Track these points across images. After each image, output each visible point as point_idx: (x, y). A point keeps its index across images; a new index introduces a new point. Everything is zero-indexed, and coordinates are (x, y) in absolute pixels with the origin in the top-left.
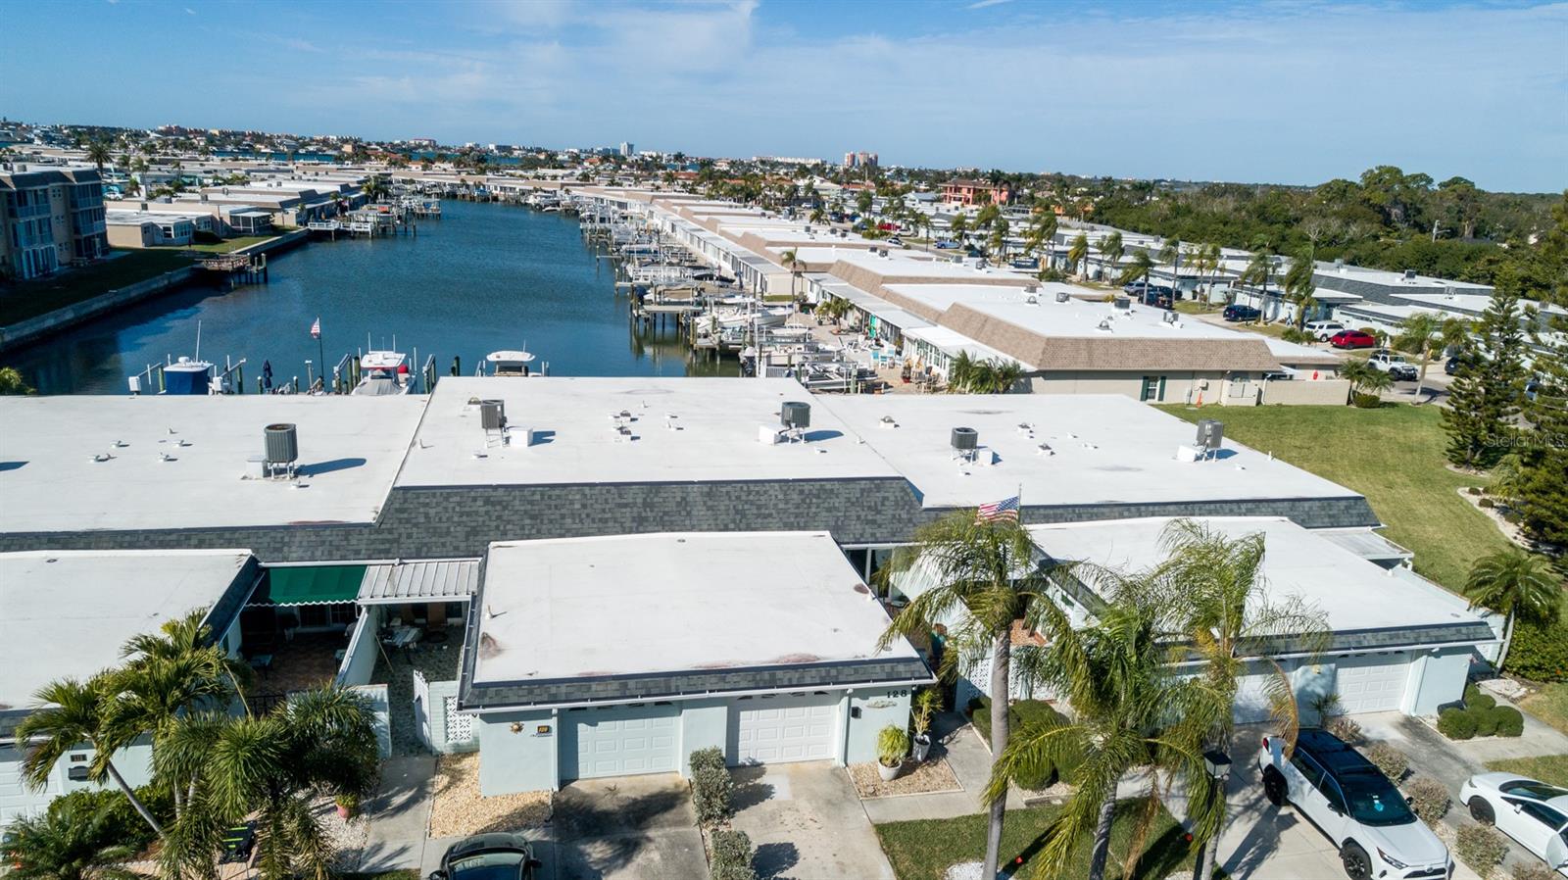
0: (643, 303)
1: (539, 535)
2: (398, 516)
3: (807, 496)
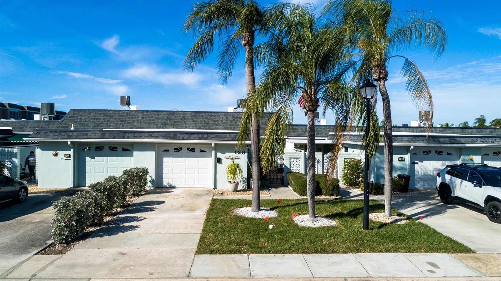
2: (70, 119)
3: (236, 118)
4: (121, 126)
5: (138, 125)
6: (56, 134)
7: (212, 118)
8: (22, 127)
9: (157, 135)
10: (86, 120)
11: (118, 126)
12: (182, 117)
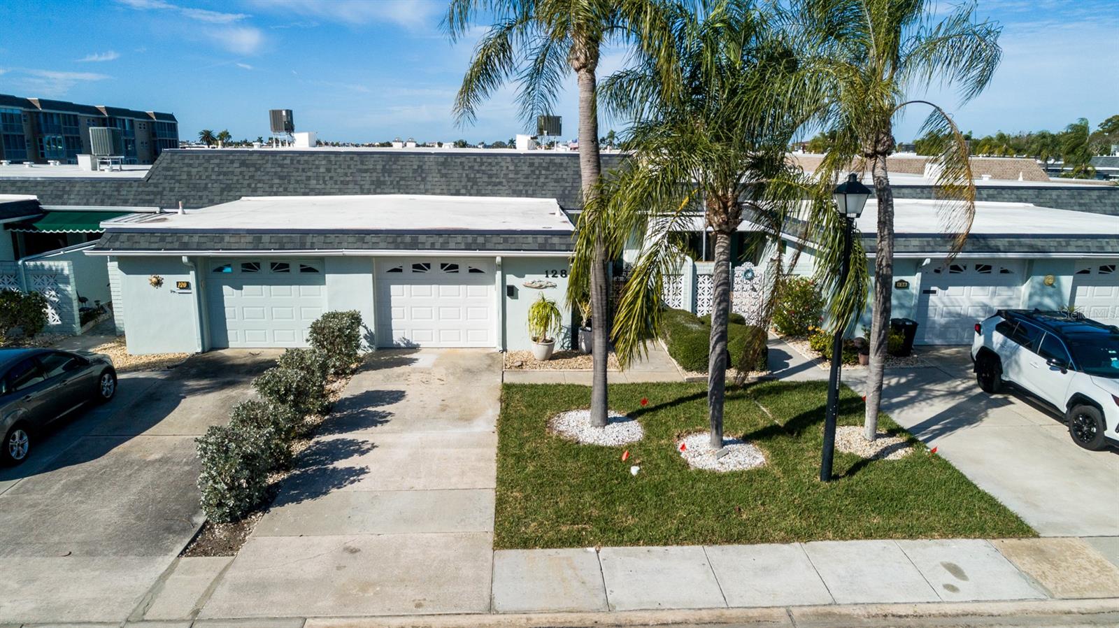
2: (165, 173)
3: (537, 168)
4: (281, 189)
5: (318, 186)
6: (153, 239)
7: (483, 168)
8: (59, 193)
9: (374, 240)
10: (200, 176)
11: (275, 189)
12: (416, 167)
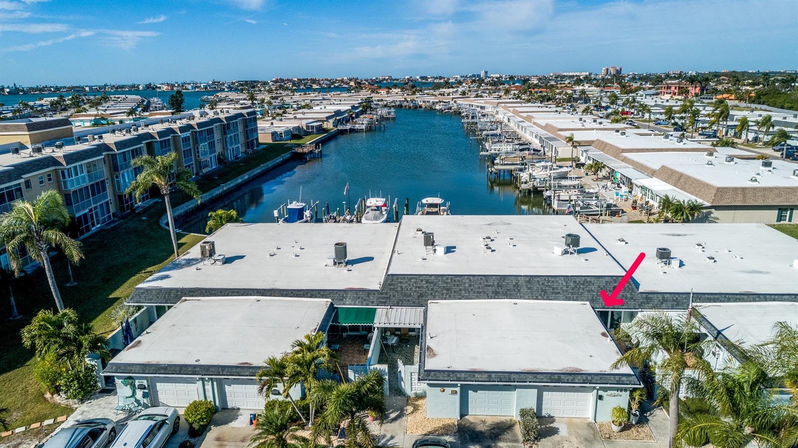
0: (494, 165)
1: (450, 298)
2: (389, 287)
4: (447, 296)
5: (466, 295)
6: (445, 375)
7: (550, 284)
8: (340, 298)
9: (541, 377)
10: (407, 289)
11: (444, 296)
12: (514, 284)
